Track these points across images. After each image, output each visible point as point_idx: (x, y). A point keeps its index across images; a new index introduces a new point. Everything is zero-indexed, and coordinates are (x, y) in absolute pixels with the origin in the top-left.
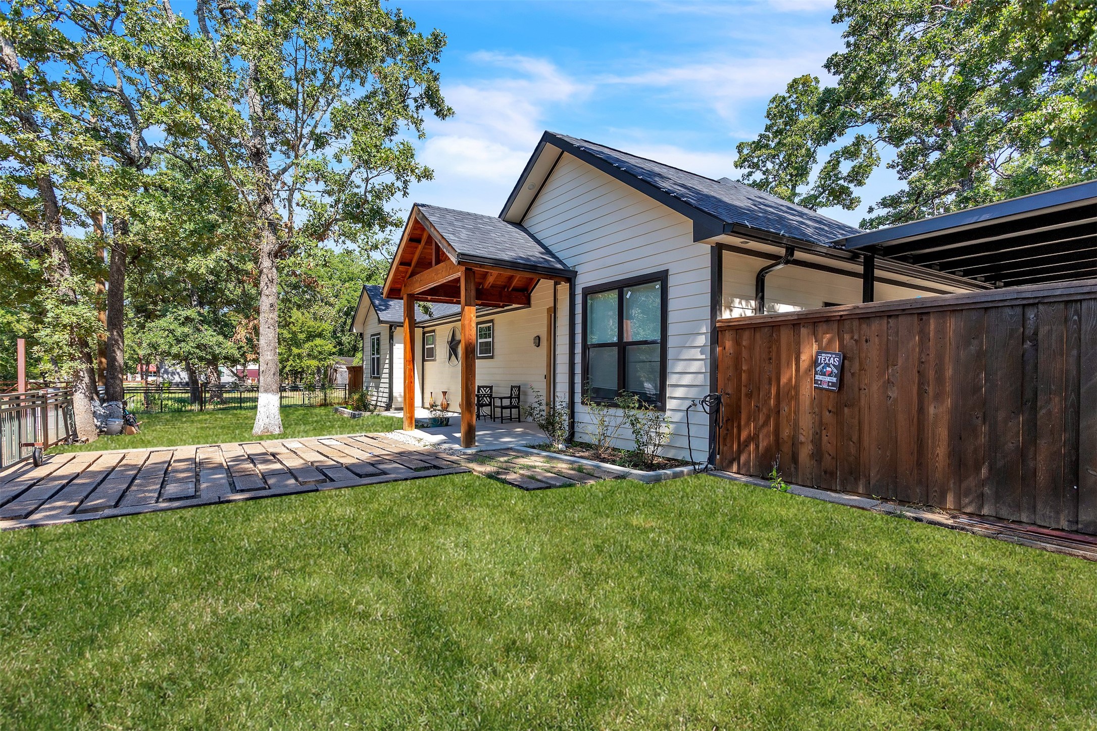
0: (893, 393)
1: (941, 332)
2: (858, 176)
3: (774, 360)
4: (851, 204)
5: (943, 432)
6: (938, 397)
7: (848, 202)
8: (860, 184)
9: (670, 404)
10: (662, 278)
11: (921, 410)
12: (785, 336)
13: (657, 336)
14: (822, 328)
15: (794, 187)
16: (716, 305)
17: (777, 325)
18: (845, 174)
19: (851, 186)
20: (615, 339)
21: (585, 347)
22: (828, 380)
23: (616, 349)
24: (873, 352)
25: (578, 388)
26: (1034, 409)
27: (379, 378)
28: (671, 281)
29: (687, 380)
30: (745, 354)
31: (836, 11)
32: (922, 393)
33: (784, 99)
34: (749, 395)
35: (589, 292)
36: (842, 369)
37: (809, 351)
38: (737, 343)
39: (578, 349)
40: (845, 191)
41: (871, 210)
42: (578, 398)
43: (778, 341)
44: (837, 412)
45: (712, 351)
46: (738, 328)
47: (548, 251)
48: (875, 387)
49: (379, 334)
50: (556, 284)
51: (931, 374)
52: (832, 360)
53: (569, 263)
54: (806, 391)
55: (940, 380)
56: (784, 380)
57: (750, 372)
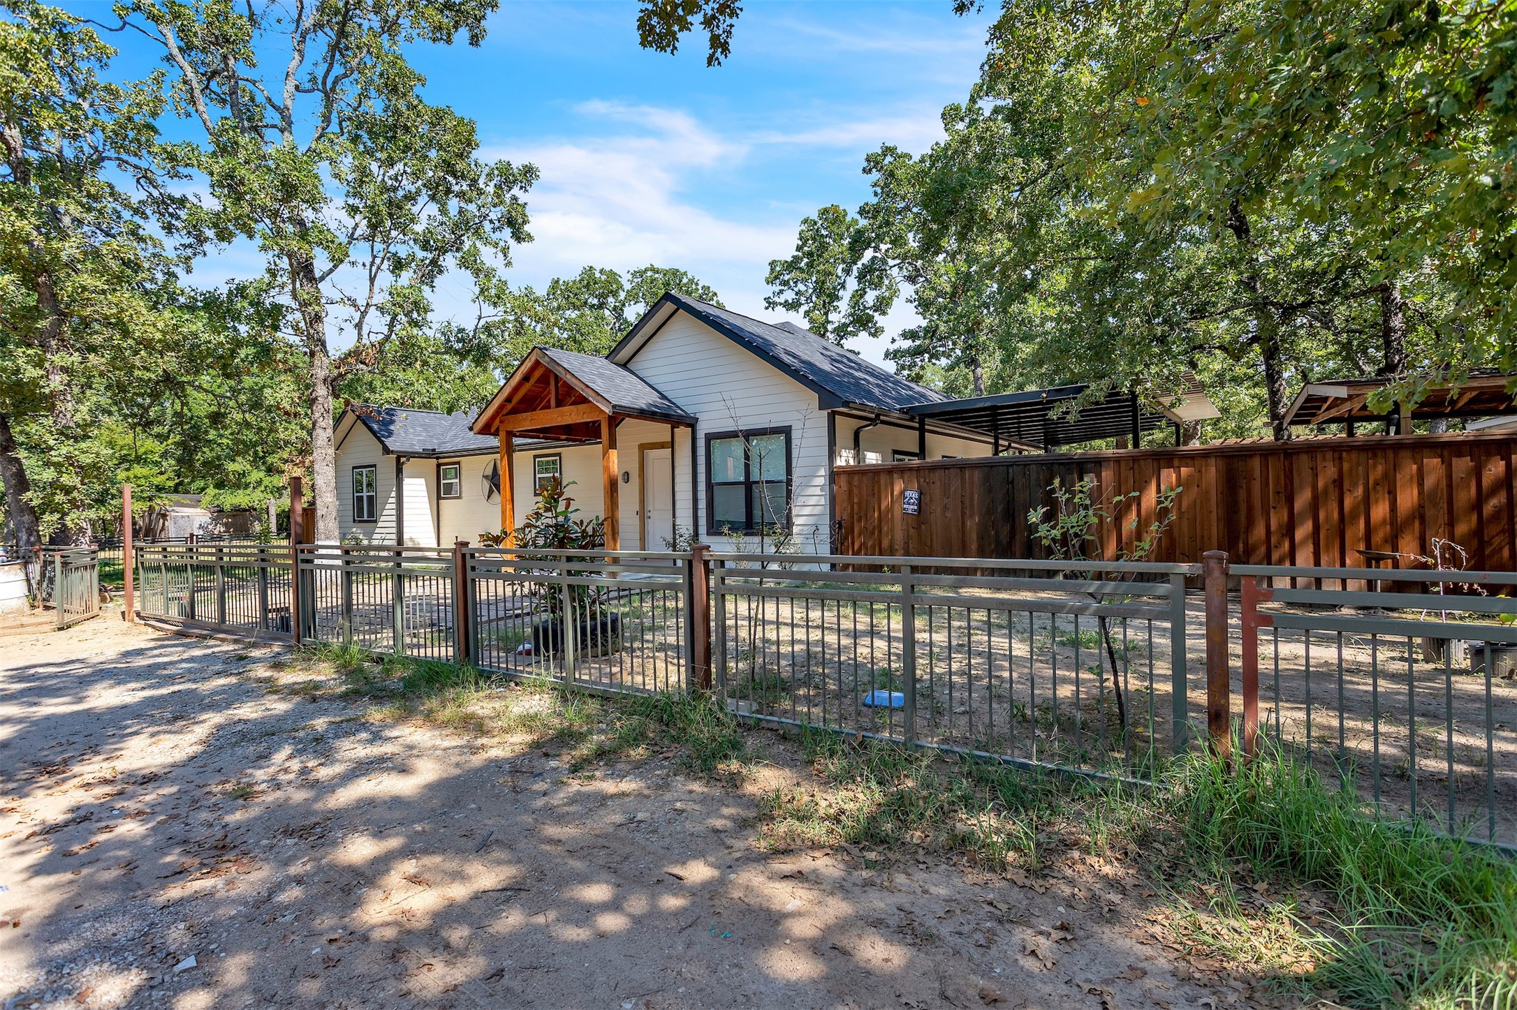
0: (949, 514)
1: (971, 478)
2: (882, 306)
3: (876, 494)
4: (876, 333)
5: (974, 536)
6: (972, 516)
7: (873, 330)
8: (884, 313)
9: (795, 529)
10: (786, 431)
11: (963, 524)
12: (883, 479)
13: (784, 478)
14: (906, 475)
15: (826, 314)
16: (832, 455)
17: (875, 472)
18: (871, 304)
19: (876, 315)
20: (742, 479)
21: (710, 486)
22: (911, 508)
23: (742, 489)
24: (937, 490)
25: (703, 521)
26: (1014, 520)
27: (375, 521)
28: (795, 435)
29: (807, 511)
30: (855, 491)
31: (865, 164)
32: (963, 514)
33: (815, 223)
34: (859, 520)
35: (710, 438)
36: (920, 500)
37: (898, 486)
38: (850, 483)
39: (702, 486)
40: (870, 319)
41: (893, 341)
42: (703, 529)
43: (879, 482)
44: (918, 528)
45: (831, 490)
46: (849, 472)
47: (663, 397)
48: (939, 510)
49: (374, 466)
50: (673, 428)
51: (967, 503)
52: (913, 495)
53: (690, 410)
54: (897, 513)
55: (972, 506)
56: (883, 507)
57: (859, 504)
